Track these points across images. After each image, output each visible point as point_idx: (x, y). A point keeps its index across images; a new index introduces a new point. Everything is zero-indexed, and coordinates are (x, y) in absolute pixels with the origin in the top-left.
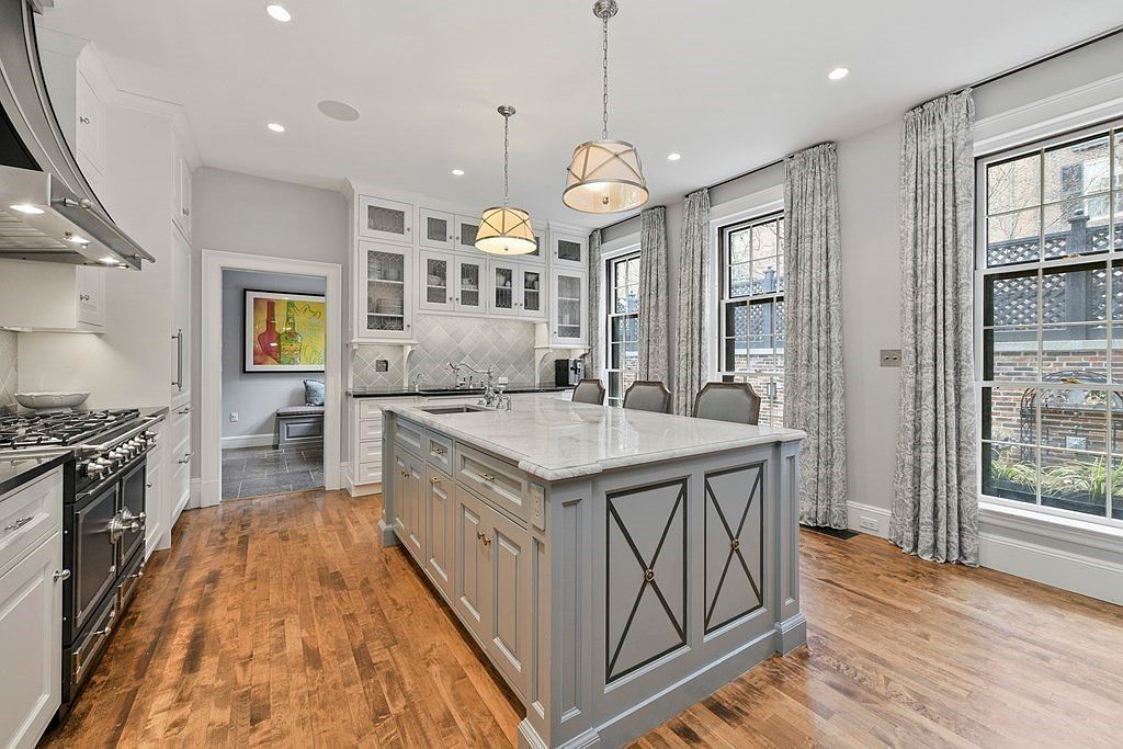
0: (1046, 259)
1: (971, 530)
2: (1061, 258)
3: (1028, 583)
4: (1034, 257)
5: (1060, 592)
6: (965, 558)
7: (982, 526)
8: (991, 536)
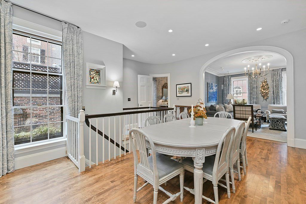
0: (32, 70)
1: (12, 159)
2: (36, 70)
3: (32, 167)
4: (29, 68)
5: (40, 164)
6: (9, 170)
7: (16, 156)
8: (18, 158)
